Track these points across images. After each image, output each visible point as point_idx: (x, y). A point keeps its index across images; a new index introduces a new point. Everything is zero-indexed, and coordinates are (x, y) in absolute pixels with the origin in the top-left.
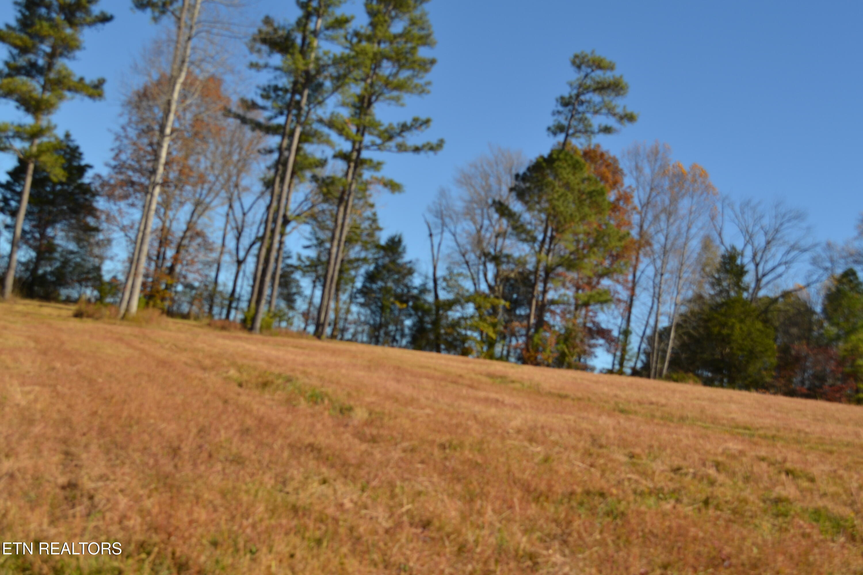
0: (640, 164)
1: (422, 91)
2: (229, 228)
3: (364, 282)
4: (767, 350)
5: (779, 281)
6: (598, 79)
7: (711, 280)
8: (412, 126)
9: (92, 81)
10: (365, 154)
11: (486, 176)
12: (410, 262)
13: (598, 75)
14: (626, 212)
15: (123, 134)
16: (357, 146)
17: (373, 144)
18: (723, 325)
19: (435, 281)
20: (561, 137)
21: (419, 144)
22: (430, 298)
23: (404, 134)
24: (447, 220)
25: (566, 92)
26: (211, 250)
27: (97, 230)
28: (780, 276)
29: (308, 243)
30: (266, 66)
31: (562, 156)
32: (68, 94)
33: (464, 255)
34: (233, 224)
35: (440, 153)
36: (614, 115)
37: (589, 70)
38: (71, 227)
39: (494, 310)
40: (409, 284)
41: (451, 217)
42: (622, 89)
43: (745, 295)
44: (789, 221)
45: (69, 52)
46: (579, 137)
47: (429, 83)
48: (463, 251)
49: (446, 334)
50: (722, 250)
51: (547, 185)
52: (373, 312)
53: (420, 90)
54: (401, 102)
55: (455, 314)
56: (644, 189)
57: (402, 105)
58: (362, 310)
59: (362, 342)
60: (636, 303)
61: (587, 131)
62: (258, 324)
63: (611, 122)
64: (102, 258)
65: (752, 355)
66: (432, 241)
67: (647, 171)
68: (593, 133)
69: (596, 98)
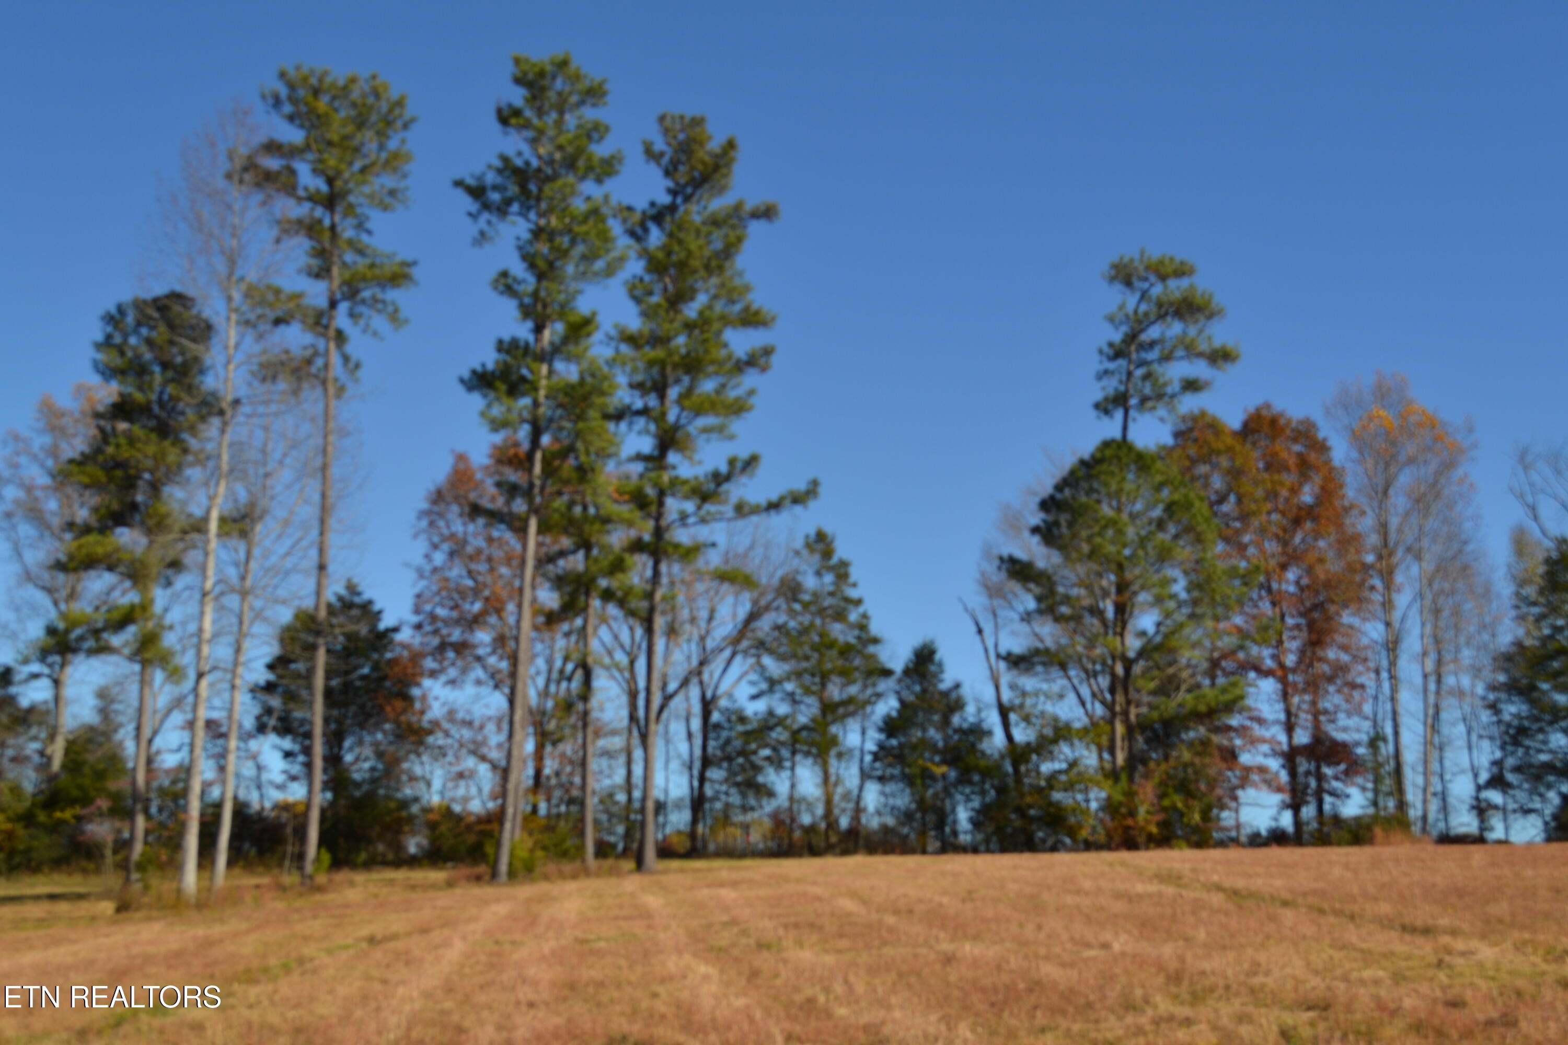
6: (1163, 298)
12: (955, 686)
13: (1162, 290)
19: (1003, 713)
20: (1117, 417)
21: (773, 497)
22: (999, 743)
25: (1114, 333)
35: (816, 502)
36: (1201, 355)
37: (1146, 285)
40: (960, 724)
46: (1154, 408)
47: (751, 394)
54: (725, 432)
57: (728, 438)
61: (1163, 395)
63: (1199, 369)
66: (983, 641)
68: (1173, 395)
69: (1175, 328)
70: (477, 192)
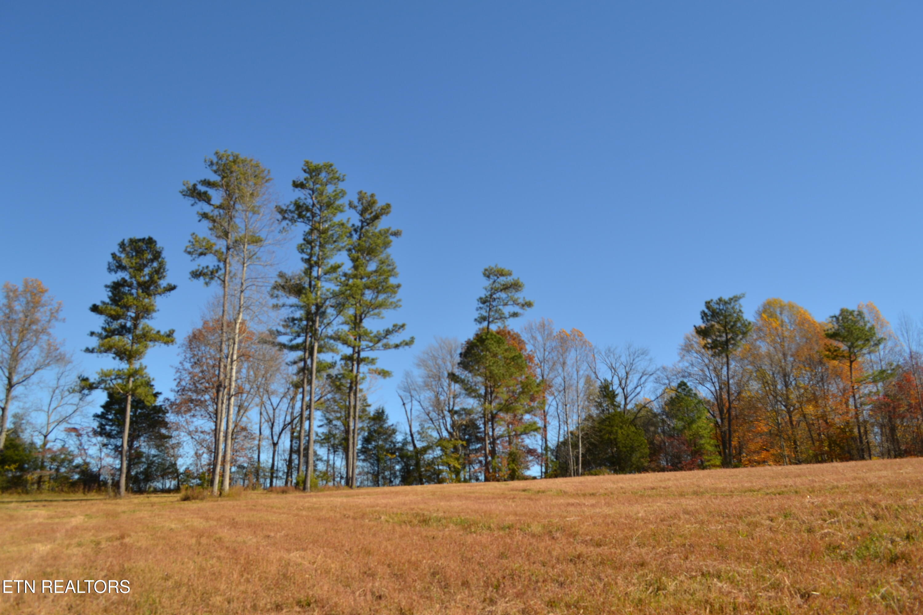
0: (534, 335)
1: (396, 306)
2: (263, 420)
3: (362, 444)
4: (641, 444)
5: (638, 396)
6: (503, 283)
7: (595, 404)
8: (393, 330)
9: (166, 333)
10: (363, 355)
11: (435, 358)
12: (392, 425)
13: (502, 280)
14: (531, 367)
15: (181, 368)
16: (356, 350)
17: (368, 347)
18: (610, 433)
19: (412, 435)
20: (485, 324)
21: (398, 342)
22: (410, 448)
23: (388, 337)
24: (413, 393)
25: (483, 294)
26: (254, 439)
27: (170, 437)
28: (638, 394)
29: (321, 423)
30: (284, 305)
31: (488, 336)
32: (151, 344)
33: (428, 415)
34: (267, 418)
35: (413, 346)
36: (518, 304)
37: (496, 278)
38: (150, 439)
39: (456, 449)
40: (394, 440)
41: (415, 390)
42: (520, 286)
43: (619, 410)
44: (638, 357)
45: (148, 315)
46: (497, 322)
47: (399, 300)
48: (427, 411)
49: (426, 471)
50: (598, 384)
51: (482, 357)
52: (372, 464)
53: (394, 305)
54: (381, 316)
55: (429, 456)
56: (539, 351)
57: (382, 318)
58: (365, 464)
59: (368, 486)
60: (549, 428)
61: (502, 318)
62: (308, 485)
63: (517, 309)
64: (176, 457)
65: (633, 450)
66: (405, 408)
67: (539, 338)
68: (506, 318)
69: (503, 295)
70: (282, 211)
